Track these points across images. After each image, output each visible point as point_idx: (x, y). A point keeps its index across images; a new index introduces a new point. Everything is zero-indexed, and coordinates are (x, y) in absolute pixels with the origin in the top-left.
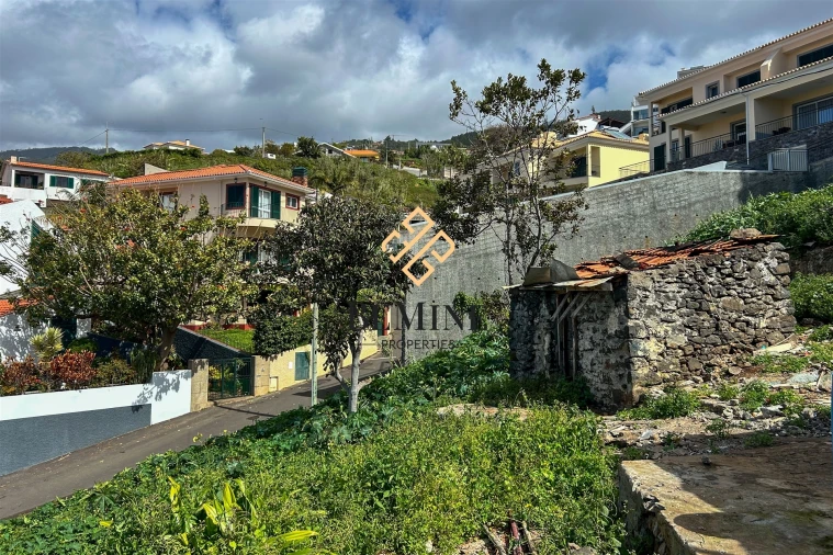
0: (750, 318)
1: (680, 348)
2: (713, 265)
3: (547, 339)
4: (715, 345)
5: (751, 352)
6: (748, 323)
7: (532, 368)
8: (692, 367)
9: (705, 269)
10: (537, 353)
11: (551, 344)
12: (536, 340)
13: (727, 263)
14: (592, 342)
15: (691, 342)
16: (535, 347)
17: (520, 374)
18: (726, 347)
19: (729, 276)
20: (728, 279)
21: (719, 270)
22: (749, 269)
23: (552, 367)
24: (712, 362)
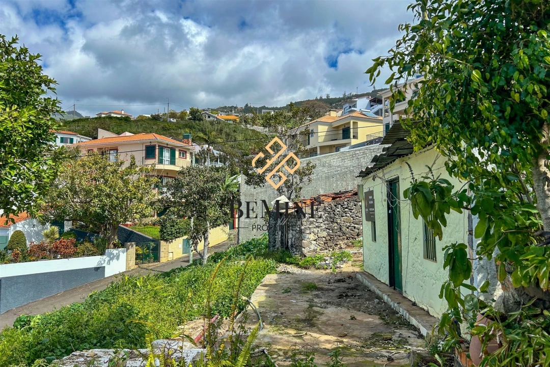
0: (356, 225)
1: (324, 237)
2: (339, 204)
3: (280, 233)
4: (339, 236)
5: (355, 239)
6: (355, 227)
7: (275, 246)
8: (329, 245)
9: (335, 206)
10: (277, 239)
11: (281, 235)
12: (276, 234)
13: (345, 203)
14: (292, 235)
15: (329, 235)
16: (276, 237)
17: (271, 248)
18: (345, 237)
19: (346, 208)
20: (346, 210)
21: (342, 206)
22: (355, 205)
23: (282, 245)
24: (338, 243)
